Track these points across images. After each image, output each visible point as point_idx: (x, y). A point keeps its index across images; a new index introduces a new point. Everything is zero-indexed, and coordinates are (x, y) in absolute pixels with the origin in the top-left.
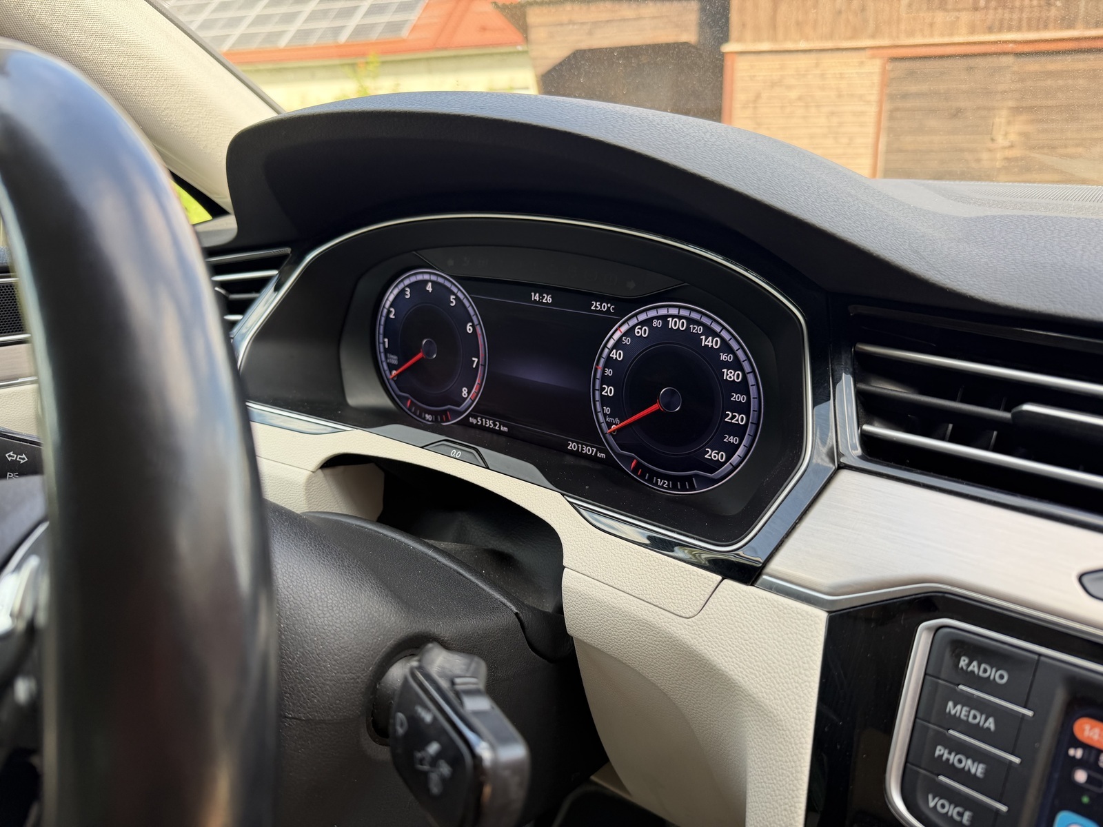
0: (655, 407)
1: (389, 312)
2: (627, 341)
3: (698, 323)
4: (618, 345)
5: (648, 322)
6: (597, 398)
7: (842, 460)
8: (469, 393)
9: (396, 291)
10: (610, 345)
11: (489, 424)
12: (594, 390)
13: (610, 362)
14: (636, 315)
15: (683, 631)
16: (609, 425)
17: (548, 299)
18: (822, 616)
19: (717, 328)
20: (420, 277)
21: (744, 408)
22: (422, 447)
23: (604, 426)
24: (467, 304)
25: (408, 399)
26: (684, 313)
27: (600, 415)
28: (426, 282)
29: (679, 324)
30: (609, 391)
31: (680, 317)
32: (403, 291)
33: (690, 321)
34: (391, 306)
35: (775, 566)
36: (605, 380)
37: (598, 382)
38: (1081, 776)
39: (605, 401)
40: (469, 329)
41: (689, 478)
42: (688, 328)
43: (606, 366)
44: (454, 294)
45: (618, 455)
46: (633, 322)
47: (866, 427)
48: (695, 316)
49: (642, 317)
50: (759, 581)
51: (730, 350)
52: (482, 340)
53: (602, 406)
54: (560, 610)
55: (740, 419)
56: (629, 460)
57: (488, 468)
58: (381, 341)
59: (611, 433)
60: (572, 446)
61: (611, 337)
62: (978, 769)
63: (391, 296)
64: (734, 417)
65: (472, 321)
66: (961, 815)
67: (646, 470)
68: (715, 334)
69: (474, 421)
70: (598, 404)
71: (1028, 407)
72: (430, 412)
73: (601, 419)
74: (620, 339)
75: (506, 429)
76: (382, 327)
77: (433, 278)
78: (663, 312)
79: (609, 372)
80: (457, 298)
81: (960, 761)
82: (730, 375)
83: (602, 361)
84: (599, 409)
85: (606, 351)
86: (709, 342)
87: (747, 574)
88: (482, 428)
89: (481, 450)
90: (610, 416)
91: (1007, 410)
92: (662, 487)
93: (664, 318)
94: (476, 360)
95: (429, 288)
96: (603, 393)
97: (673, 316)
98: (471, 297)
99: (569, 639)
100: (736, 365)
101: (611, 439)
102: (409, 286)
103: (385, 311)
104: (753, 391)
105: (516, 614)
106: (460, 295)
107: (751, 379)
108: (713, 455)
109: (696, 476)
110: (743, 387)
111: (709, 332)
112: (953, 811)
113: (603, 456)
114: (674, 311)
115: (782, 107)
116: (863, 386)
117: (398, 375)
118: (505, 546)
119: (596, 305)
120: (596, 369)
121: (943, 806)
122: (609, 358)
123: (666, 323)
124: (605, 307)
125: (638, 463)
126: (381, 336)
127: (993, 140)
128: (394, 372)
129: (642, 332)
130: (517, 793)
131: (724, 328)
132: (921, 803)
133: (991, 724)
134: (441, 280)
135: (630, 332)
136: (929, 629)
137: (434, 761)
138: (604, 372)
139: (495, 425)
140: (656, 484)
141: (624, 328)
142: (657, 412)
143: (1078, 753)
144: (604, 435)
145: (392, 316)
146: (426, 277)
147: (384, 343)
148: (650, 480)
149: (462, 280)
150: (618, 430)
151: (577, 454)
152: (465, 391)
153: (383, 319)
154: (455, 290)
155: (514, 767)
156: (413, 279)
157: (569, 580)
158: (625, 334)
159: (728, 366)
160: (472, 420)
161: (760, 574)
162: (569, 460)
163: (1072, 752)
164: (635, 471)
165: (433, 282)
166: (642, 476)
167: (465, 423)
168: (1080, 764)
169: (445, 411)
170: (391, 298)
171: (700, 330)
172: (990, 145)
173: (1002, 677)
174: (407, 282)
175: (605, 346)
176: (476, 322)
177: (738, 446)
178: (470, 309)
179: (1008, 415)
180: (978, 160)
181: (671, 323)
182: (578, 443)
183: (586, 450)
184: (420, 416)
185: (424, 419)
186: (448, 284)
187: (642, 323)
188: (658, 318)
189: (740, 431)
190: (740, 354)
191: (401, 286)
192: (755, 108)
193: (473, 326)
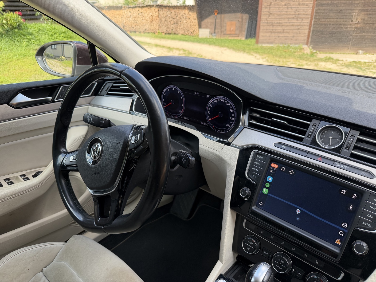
0: (218, 116)
1: (164, 94)
2: (213, 103)
3: (226, 101)
4: (211, 104)
5: (217, 100)
6: (207, 114)
7: (245, 126)
8: (181, 111)
9: (166, 89)
10: (210, 103)
11: (185, 118)
12: (206, 112)
13: (210, 107)
14: (215, 98)
15: (218, 153)
16: (209, 119)
17: (198, 94)
18: (239, 150)
19: (229, 102)
20: (171, 87)
21: (233, 117)
22: (173, 122)
23: (208, 119)
24: (181, 93)
25: (168, 112)
26: (223, 98)
27: (207, 117)
28: (173, 88)
29: (223, 101)
30: (209, 112)
31: (223, 99)
32: (167, 90)
33: (225, 100)
34: (165, 92)
35: (233, 143)
36: (209, 110)
37: (207, 111)
38: (271, 171)
39: (208, 114)
40: (181, 98)
41: (223, 130)
42: (224, 101)
43: (209, 108)
44: (178, 91)
45: (211, 125)
46: (214, 99)
47: (250, 121)
48: (225, 99)
49: (216, 99)
50: (231, 145)
51: (231, 106)
52: (184, 101)
53: (208, 115)
54: (199, 153)
55: (233, 119)
56: (212, 126)
57: (186, 127)
58: (162, 100)
59: (209, 121)
60: (202, 123)
61: (210, 102)
62: (257, 170)
63: (165, 90)
64: (232, 118)
65: (182, 97)
66: (255, 176)
67: (216, 128)
68: (229, 103)
69: (182, 117)
70: (207, 115)
71: (272, 119)
72: (172, 115)
73: (207, 118)
74: (212, 103)
75: (188, 119)
76: (162, 97)
77: (174, 87)
78: (220, 98)
79: (209, 109)
80: (179, 92)
81: (255, 169)
82: (231, 111)
83: (208, 107)
84: (207, 116)
85: (209, 105)
86: (228, 104)
87: (229, 144)
88: (183, 119)
89: (184, 123)
90: (209, 117)
91: (270, 119)
92: (218, 131)
93: (220, 99)
94: (183, 105)
95: (173, 89)
96: (208, 113)
97: (222, 99)
98: (182, 92)
99: (200, 157)
100: (232, 109)
101: (209, 122)
102: (169, 88)
103: (163, 93)
104: (235, 114)
105: (191, 152)
106: (180, 91)
107: (235, 111)
108: (228, 125)
109: (225, 129)
110: (233, 113)
111: (228, 102)
112: (254, 176)
113: (208, 125)
114: (222, 98)
115: (279, 8)
116: (250, 114)
117: (165, 107)
118: (188, 142)
119: (207, 96)
120: (207, 108)
121: (252, 176)
122: (209, 106)
123: (220, 100)
124: (209, 96)
125: (214, 127)
126: (162, 99)
127: (352, 21)
128: (165, 106)
129: (216, 101)
130: (194, 163)
131: (230, 102)
132: (250, 175)
133: (260, 164)
134: (176, 88)
135: (213, 101)
136: (253, 151)
137: (184, 160)
138: (208, 109)
139: (186, 118)
140: (217, 131)
141: (212, 101)
142: (218, 117)
143: (271, 168)
144: (208, 121)
145: (165, 95)
146: (173, 87)
147: (163, 100)
148: (216, 130)
149: (180, 88)
150: (211, 120)
151: (203, 125)
152: (180, 111)
153: (163, 95)
154: (179, 90)
155: (193, 160)
156: (170, 87)
157: (200, 146)
158: (213, 102)
159: (231, 109)
160: (181, 117)
161: (231, 144)
162: (201, 126)
163: (270, 168)
164: (213, 128)
165: (174, 88)
166: (215, 129)
167: (180, 118)
168: (271, 169)
169: (176, 115)
170: (165, 91)
171: (226, 102)
172: (351, 23)
173: (262, 158)
174: (168, 88)
175: (209, 104)
176: (183, 97)
177: (232, 124)
178: (182, 94)
179: (270, 120)
180: (346, 28)
181: (221, 100)
182: (203, 123)
183: (205, 124)
184: (170, 116)
185: (171, 116)
186: (177, 89)
187: (216, 100)
188: (219, 99)
189: (232, 121)
190: (233, 107)
191: (167, 88)
192: (270, 8)
193: (182, 98)
